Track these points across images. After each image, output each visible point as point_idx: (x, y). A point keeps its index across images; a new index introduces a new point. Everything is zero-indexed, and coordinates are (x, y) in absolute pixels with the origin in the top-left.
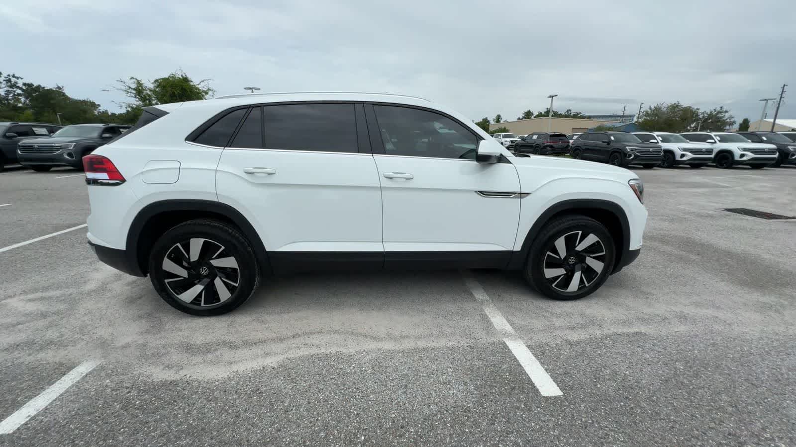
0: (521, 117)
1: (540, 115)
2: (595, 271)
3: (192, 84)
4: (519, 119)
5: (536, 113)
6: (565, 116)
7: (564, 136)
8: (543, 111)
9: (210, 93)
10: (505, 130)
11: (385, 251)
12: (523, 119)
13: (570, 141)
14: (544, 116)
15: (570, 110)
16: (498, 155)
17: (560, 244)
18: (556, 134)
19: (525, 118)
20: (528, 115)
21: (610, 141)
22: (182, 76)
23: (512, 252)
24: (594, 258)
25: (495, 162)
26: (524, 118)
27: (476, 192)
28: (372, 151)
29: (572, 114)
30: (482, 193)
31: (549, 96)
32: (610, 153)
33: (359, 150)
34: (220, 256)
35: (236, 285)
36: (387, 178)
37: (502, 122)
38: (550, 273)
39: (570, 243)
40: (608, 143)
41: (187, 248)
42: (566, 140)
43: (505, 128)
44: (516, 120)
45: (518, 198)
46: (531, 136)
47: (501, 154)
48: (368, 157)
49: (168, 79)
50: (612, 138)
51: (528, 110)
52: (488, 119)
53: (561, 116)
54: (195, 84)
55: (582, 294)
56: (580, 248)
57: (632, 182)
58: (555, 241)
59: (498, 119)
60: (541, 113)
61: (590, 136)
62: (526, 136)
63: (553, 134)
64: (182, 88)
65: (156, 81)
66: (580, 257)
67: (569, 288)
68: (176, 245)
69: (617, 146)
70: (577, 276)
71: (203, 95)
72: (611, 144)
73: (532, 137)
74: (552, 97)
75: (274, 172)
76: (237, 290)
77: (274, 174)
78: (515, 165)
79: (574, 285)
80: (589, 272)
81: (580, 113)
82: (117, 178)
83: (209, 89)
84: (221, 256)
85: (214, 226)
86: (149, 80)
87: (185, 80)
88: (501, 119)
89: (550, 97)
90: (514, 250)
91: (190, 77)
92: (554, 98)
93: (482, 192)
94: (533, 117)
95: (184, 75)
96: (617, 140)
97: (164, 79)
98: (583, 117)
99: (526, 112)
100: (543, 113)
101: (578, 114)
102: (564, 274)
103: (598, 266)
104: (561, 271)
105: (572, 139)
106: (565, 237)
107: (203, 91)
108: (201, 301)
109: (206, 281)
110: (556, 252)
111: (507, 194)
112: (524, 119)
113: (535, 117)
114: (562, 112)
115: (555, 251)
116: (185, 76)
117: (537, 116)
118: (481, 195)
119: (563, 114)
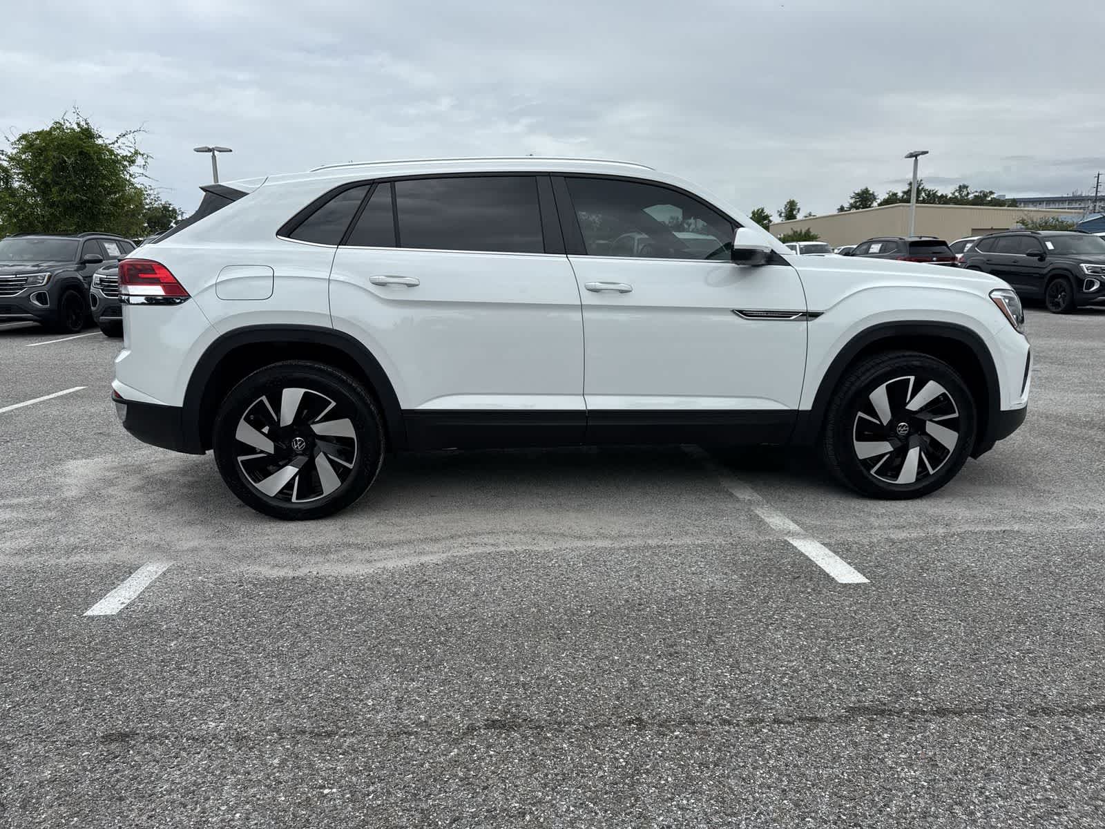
0: (846, 205)
1: (892, 200)
2: (944, 448)
3: (99, 141)
4: (842, 209)
5: (882, 196)
6: (954, 201)
7: (944, 243)
8: (900, 190)
9: (140, 160)
10: (807, 236)
11: (589, 408)
12: (850, 209)
13: (957, 255)
14: (903, 200)
15: (966, 187)
16: (768, 251)
17: (879, 397)
18: (923, 239)
19: (857, 208)
20: (864, 199)
21: (1045, 253)
22: (78, 124)
23: (798, 411)
24: (938, 423)
25: (763, 262)
26: (852, 206)
27: (733, 311)
28: (566, 250)
29: (971, 196)
30: (743, 313)
31: (907, 153)
32: (1046, 280)
33: (547, 249)
34: (327, 418)
35: (351, 466)
36: (588, 290)
37: (800, 217)
38: (865, 449)
39: (897, 397)
40: (1042, 259)
41: (277, 405)
42: (949, 254)
43: (808, 232)
44: (836, 212)
45: (804, 321)
46: (865, 247)
47: (772, 250)
48: (561, 259)
49: (49, 133)
50: (1050, 246)
51: (864, 188)
52: (767, 212)
53: (943, 200)
54: (107, 142)
55: (924, 489)
56: (914, 405)
57: (996, 295)
58: (871, 393)
59: (791, 211)
60: (895, 194)
61: (1002, 242)
62: (855, 246)
63: (918, 239)
64: (81, 153)
65: (24, 137)
66: (917, 422)
67: (899, 478)
68: (259, 399)
69: (1060, 262)
70: (913, 455)
71: (125, 167)
72: (1048, 259)
73: (869, 248)
74: (914, 155)
75: (417, 283)
76: (352, 473)
77: (417, 285)
78: (797, 269)
79: (908, 473)
80: (934, 450)
81: (992, 193)
82: (175, 294)
83: (136, 153)
84: (330, 417)
85: (319, 368)
86: (7, 138)
87: (87, 134)
88: (799, 209)
89: (911, 156)
90: (800, 409)
91: (95, 127)
92: (918, 158)
93: (741, 312)
94: (875, 204)
95: (83, 123)
96: (1062, 250)
97: (39, 134)
98: (998, 203)
99: (858, 194)
100: (900, 194)
101: (986, 196)
102: (890, 452)
103: (948, 438)
104: (886, 447)
105: (962, 252)
106: (887, 386)
107: (123, 157)
108: (292, 495)
109: (304, 459)
110: (873, 413)
111: (785, 315)
112: (854, 210)
113: (879, 205)
114: (948, 191)
115: (871, 410)
116: (86, 126)
117: (886, 202)
118: (741, 317)
119: (950, 195)
